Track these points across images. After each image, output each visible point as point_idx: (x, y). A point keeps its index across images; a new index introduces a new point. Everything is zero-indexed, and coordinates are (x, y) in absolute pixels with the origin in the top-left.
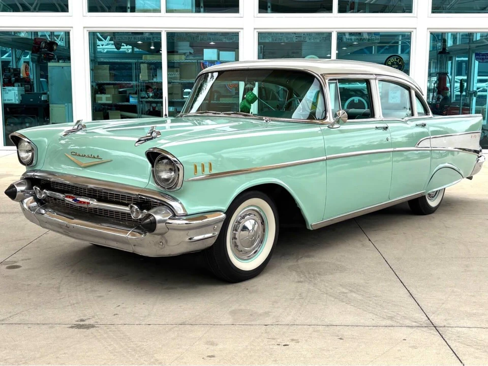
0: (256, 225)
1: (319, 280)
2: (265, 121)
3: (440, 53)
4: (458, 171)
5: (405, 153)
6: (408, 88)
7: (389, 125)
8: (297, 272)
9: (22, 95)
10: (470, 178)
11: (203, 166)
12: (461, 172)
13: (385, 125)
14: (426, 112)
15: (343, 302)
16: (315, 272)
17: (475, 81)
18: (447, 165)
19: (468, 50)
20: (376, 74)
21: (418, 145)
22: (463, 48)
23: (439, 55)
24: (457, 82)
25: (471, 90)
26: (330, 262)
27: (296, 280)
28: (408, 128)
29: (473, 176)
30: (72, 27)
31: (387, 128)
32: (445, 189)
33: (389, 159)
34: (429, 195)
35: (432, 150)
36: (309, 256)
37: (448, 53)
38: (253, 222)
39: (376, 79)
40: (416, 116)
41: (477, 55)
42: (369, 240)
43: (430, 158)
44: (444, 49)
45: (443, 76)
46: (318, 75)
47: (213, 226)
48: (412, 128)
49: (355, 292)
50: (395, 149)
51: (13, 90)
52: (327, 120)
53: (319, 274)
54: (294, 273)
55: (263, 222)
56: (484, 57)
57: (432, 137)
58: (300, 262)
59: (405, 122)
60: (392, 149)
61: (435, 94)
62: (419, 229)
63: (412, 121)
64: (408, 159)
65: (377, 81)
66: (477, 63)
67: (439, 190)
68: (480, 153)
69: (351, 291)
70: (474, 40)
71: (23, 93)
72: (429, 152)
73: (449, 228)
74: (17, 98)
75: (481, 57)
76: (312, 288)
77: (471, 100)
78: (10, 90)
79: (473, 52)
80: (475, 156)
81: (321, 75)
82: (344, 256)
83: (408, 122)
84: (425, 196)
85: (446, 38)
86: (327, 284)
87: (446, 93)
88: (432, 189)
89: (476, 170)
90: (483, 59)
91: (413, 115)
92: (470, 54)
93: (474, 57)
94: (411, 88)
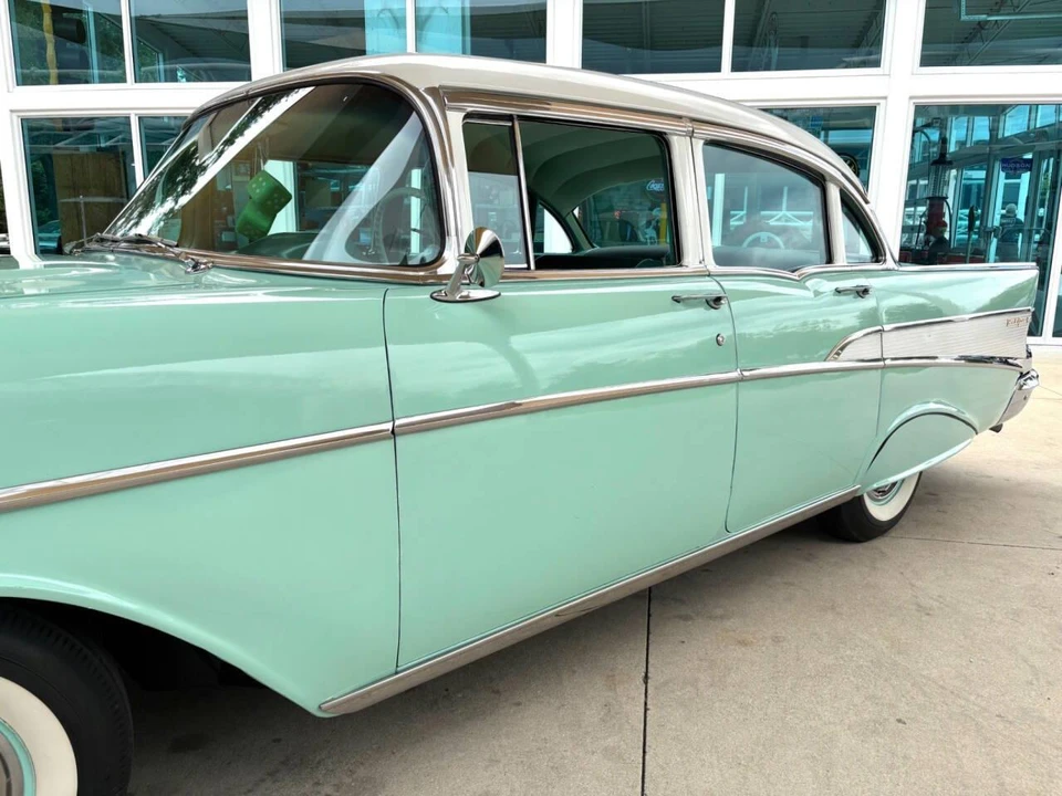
3: (935, 163)
4: (960, 415)
6: (816, 177)
10: (997, 429)
12: (968, 416)
14: (876, 254)
18: (932, 406)
19: (986, 156)
20: (693, 120)
21: (839, 353)
22: (979, 152)
23: (933, 168)
24: (961, 219)
25: (989, 225)
29: (1005, 424)
31: (718, 300)
34: (876, 489)
35: (885, 367)
39: (691, 135)
40: (841, 263)
41: (1004, 161)
44: (943, 154)
45: (936, 202)
46: (416, 91)
50: (748, 374)
56: (1018, 165)
57: (887, 327)
59: (801, 281)
60: (734, 374)
61: (921, 235)
63: (823, 281)
65: (699, 145)
66: (1002, 174)
67: (903, 480)
70: (1000, 136)
72: (875, 372)
75: (1012, 166)
77: (988, 244)
79: (995, 159)
81: (433, 91)
83: (809, 282)
85: (948, 136)
87: (943, 232)
88: (883, 478)
89: (1013, 407)
90: (1015, 169)
91: (830, 260)
92: (992, 160)
93: (997, 165)
94: (828, 178)
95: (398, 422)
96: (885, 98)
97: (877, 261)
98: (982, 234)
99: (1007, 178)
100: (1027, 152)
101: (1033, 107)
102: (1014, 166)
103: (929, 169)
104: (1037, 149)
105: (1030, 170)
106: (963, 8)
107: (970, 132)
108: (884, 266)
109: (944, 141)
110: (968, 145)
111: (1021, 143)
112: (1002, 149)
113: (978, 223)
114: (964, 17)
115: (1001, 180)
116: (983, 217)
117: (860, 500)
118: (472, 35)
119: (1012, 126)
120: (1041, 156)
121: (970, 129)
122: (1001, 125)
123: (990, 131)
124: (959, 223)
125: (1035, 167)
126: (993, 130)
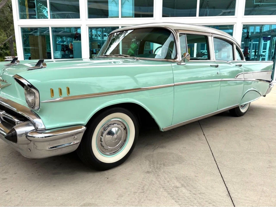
0: (120, 131)
1: (162, 171)
2: (136, 60)
3: (246, 38)
4: (258, 92)
5: (228, 82)
6: (232, 44)
7: (219, 65)
8: (150, 161)
9: (62, 55)
10: (265, 96)
11: (60, 90)
12: (260, 92)
13: (216, 64)
14: (242, 59)
15: (173, 199)
16: (162, 162)
17: (262, 52)
18: (253, 89)
20: (212, 33)
21: (237, 77)
22: (257, 35)
23: (245, 39)
25: (260, 54)
26: (175, 152)
27: (146, 170)
28: (231, 67)
29: (266, 95)
30: (81, 25)
31: (217, 66)
32: (250, 103)
33: (219, 85)
34: (241, 106)
35: (244, 80)
36: (162, 147)
37: (250, 38)
38: (117, 129)
39: (212, 36)
40: (236, 60)
41: (264, 38)
42: (204, 135)
43: (243, 84)
44: (248, 36)
45: (246, 48)
46: (172, 30)
47: (73, 136)
48: (233, 67)
49: (185, 187)
50: (222, 80)
51: (58, 52)
52: (178, 60)
53: (164, 165)
54: (148, 163)
55: (125, 129)
56: (267, 39)
57: (245, 73)
58: (156, 152)
59: (230, 63)
60: (220, 80)
62: (235, 127)
63: (233, 63)
64: (229, 85)
65: (213, 38)
67: (247, 104)
68: (271, 82)
69: (183, 185)
70: (262, 31)
71: (63, 54)
72: (243, 81)
73: (253, 127)
74: (60, 56)
76: (154, 180)
77: (259, 58)
78: (57, 53)
80: (268, 84)
81: (174, 30)
82: (185, 148)
83: (231, 64)
84: (239, 107)
86: (166, 176)
87: (248, 56)
88: (243, 103)
89: (268, 92)
90: (266, 40)
91: (234, 59)
92: (260, 37)
93: (262, 39)
94: (234, 43)
95: (175, 83)
96: (236, 23)
97: (242, 60)
98: (258, 56)
99: (264, 42)
100: (269, 35)
101: (271, 25)
102: (266, 39)
103: (244, 40)
104: (272, 35)
105: (270, 40)
106: (254, 1)
107: (255, 30)
108: (244, 61)
109: (248, 32)
110: (254, 34)
111: (268, 33)
112: (263, 35)
113: (257, 53)
114: (255, 4)
115: (263, 42)
116: (258, 52)
117: (238, 107)
118: (135, 6)
119: (265, 29)
120: (273, 36)
121: (255, 29)
122: (263, 28)
123: (260, 30)
124: (252, 53)
125: (271, 39)
126: (261, 30)
